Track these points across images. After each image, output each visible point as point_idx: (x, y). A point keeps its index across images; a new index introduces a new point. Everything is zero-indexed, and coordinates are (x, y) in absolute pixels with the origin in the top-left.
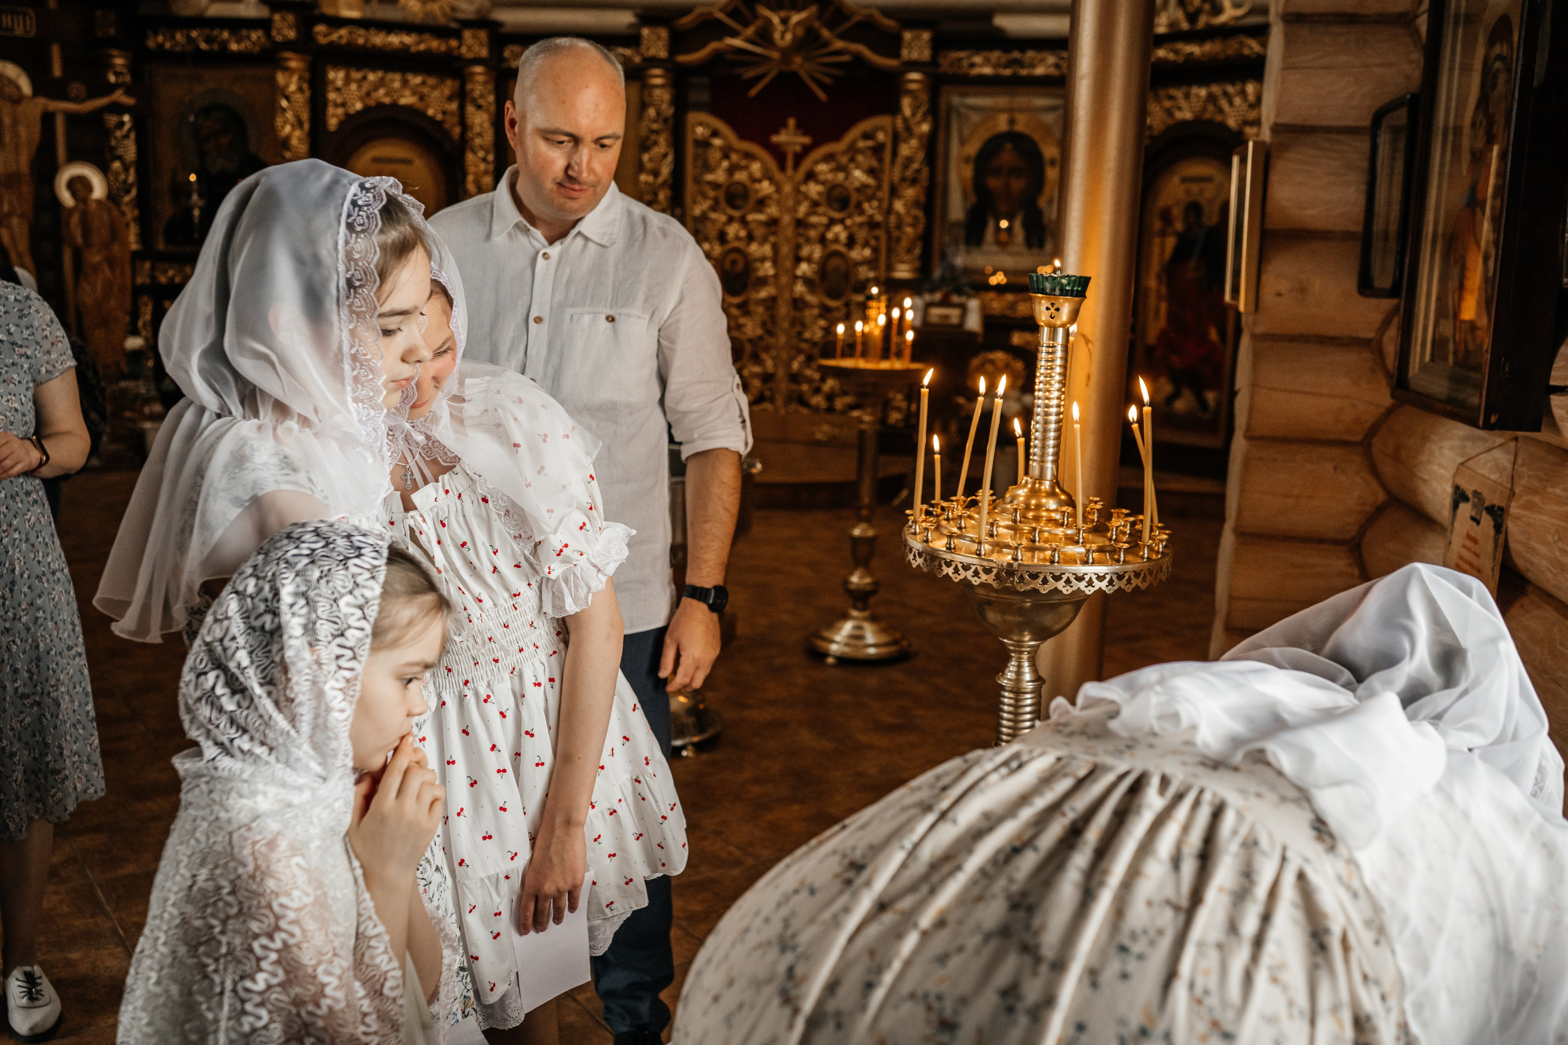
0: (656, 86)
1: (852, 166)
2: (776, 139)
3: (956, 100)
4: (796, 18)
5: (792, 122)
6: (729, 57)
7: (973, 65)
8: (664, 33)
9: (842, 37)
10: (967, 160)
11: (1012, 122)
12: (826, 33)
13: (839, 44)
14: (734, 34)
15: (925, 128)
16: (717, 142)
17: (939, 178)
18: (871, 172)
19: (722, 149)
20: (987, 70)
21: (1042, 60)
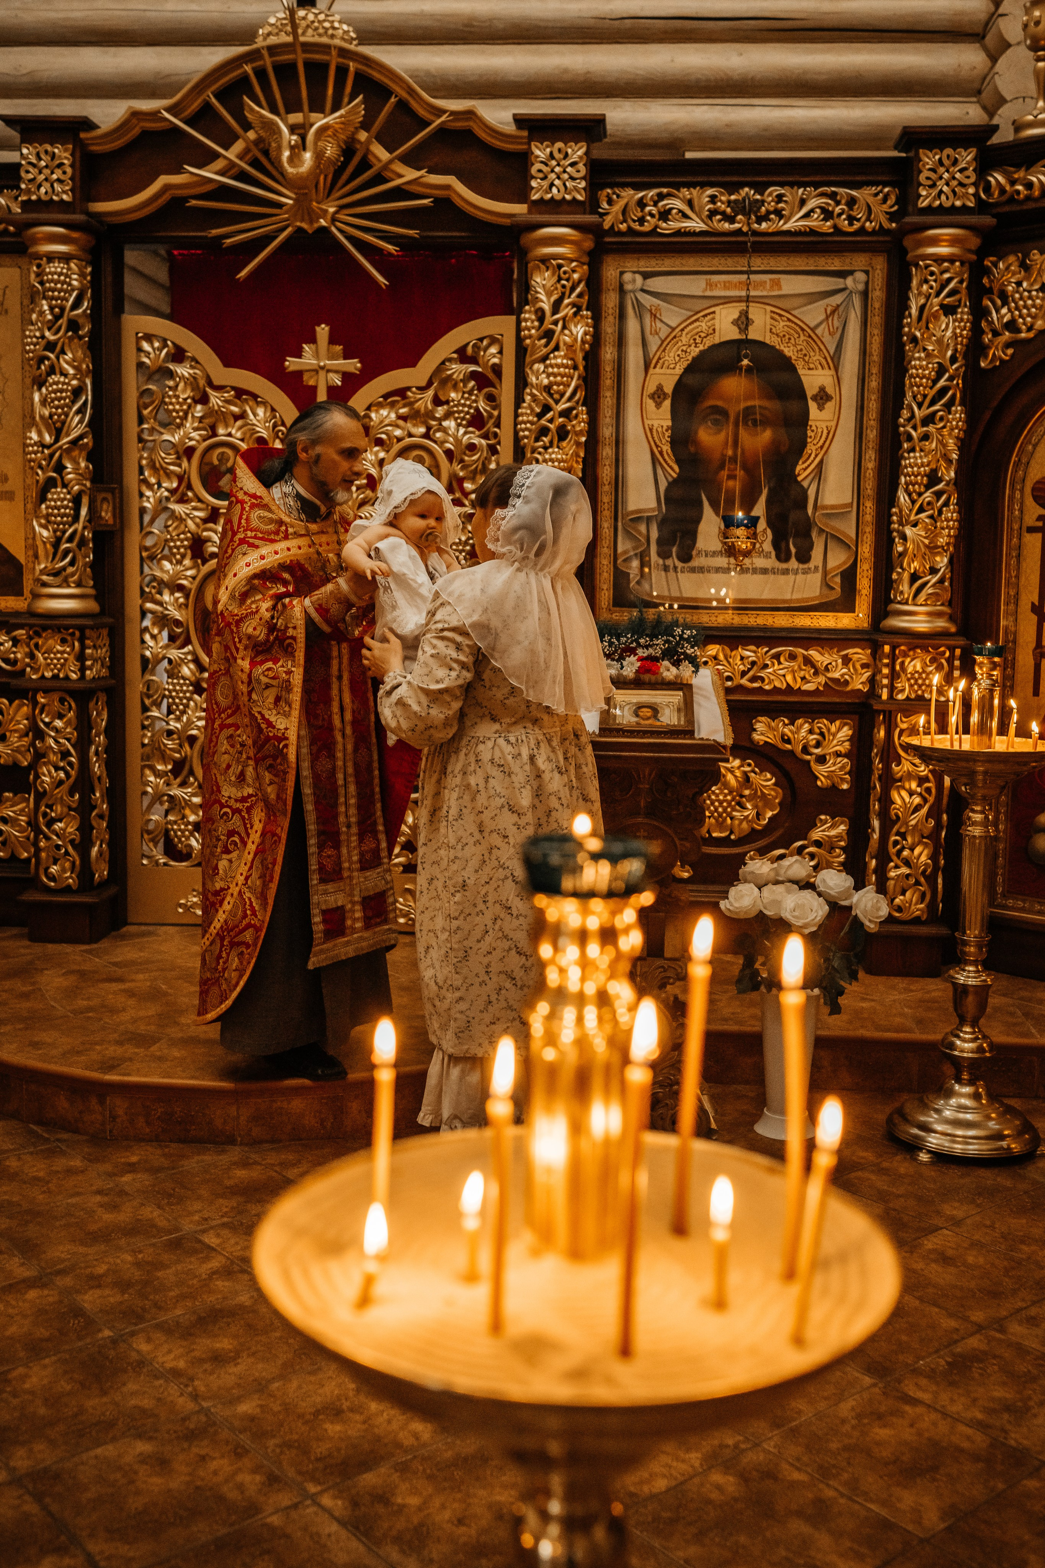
0: (51, 257)
1: (440, 411)
2: (292, 363)
3: (633, 281)
4: (320, 121)
5: (323, 331)
6: (194, 202)
7: (665, 215)
8: (63, 153)
9: (411, 160)
10: (658, 396)
11: (744, 322)
12: (381, 153)
13: (410, 174)
14: (207, 157)
15: (579, 330)
16: (183, 370)
17: (607, 431)
18: (477, 421)
19: (192, 382)
20: (696, 224)
21: (803, 202)
